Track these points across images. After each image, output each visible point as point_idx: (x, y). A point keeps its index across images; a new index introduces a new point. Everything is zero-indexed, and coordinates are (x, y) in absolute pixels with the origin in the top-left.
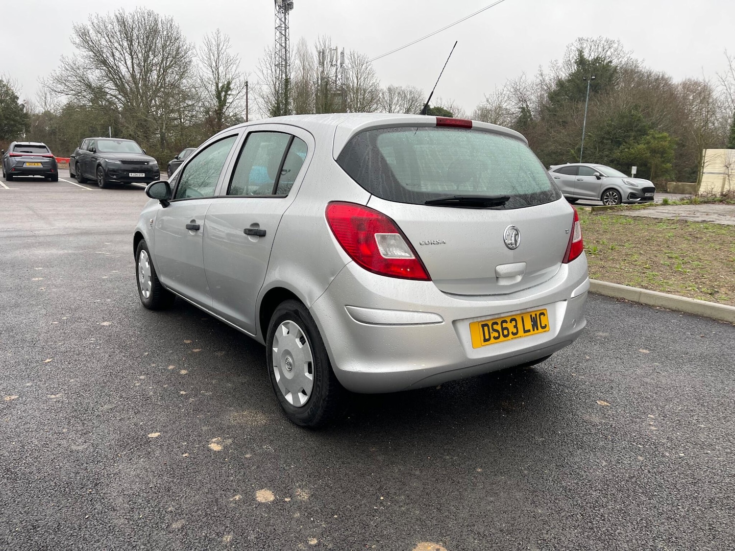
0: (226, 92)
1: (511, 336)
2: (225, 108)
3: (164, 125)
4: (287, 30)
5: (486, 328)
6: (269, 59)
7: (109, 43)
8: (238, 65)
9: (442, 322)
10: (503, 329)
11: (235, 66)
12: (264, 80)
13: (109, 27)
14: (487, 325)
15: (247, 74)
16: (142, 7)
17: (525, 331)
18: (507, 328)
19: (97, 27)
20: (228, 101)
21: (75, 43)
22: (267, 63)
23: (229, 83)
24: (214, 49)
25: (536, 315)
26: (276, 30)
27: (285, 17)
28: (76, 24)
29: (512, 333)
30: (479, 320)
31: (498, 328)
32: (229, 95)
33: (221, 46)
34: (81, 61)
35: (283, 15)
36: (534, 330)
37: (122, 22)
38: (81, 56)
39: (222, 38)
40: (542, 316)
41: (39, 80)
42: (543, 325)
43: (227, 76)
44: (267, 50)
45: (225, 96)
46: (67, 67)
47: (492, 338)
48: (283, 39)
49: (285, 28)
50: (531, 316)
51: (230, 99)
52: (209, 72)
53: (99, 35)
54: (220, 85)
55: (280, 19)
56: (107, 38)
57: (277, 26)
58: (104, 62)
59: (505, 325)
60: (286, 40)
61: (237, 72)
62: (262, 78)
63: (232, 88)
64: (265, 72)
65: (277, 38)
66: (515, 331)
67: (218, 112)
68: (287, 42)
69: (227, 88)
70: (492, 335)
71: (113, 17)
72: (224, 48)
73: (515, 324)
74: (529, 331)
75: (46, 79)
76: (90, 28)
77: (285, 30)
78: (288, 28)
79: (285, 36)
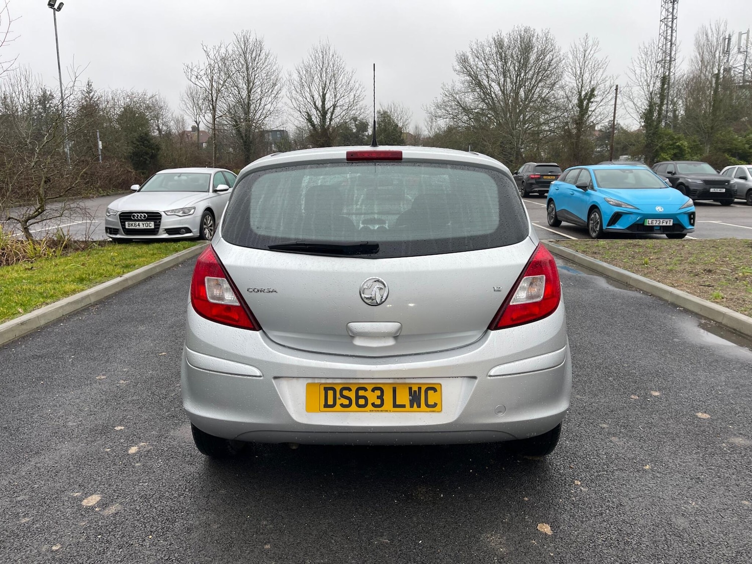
0: (589, 100)
1: (370, 406)
2: (587, 116)
3: (520, 140)
4: (675, 21)
5: (330, 393)
6: (643, 56)
7: (486, 66)
8: (605, 69)
9: (260, 376)
10: (358, 397)
11: (601, 70)
12: (636, 81)
13: (487, 50)
14: (334, 390)
15: (615, 77)
16: (520, 25)
17: (395, 405)
18: (365, 398)
19: (475, 52)
20: (590, 109)
21: (455, 70)
22: (641, 62)
23: (593, 90)
24: (580, 56)
25: (420, 389)
26: (662, 22)
27: (673, 7)
28: (458, 53)
29: (373, 405)
30: (323, 381)
31: (352, 395)
32: (592, 102)
33: (588, 52)
34: (459, 86)
35: (671, 5)
36: (412, 406)
37: (499, 44)
38: (459, 81)
39: (590, 43)
40: (430, 392)
41: (423, 108)
42: (431, 402)
43: (592, 83)
44: (642, 47)
45: (588, 104)
46: (446, 93)
47: (338, 405)
48: (669, 31)
49: (673, 19)
50: (410, 389)
51: (592, 107)
52: (572, 81)
53: (477, 59)
54: (583, 93)
55: (667, 10)
56: (483, 61)
57: (663, 18)
58: (479, 84)
59: (361, 393)
60: (672, 32)
61: (604, 76)
62: (634, 78)
63: (596, 94)
64: (638, 72)
65: (661, 31)
66: (378, 402)
67: (578, 122)
68: (674, 34)
69: (591, 95)
70: (339, 402)
71: (491, 40)
72: (592, 52)
73: (379, 395)
74: (404, 406)
75: (428, 106)
76: (469, 54)
77: (672, 22)
78: (676, 18)
79: (672, 27)
